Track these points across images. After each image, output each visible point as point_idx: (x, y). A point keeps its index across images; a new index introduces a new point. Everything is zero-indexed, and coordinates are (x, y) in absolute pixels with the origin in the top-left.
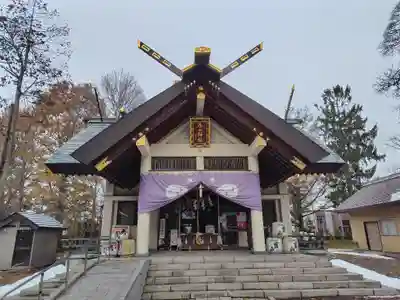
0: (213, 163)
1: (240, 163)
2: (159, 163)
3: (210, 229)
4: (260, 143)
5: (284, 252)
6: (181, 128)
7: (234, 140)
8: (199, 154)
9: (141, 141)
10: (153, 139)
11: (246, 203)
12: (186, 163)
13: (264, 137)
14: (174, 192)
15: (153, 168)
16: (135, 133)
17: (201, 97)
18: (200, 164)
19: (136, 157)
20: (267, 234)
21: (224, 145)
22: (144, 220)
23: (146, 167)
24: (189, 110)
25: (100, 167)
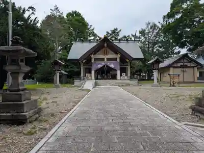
0: (109, 60)
1: (115, 59)
2: (96, 60)
3: (108, 74)
4: (119, 56)
6: (101, 51)
7: (113, 53)
8: (105, 57)
9: (92, 56)
10: (95, 54)
11: (116, 68)
12: (103, 60)
14: (99, 66)
15: (95, 61)
16: (91, 54)
17: (106, 44)
18: (105, 60)
19: (91, 58)
20: (121, 75)
21: (112, 55)
22: (93, 72)
23: (93, 61)
24: (103, 47)
25: (84, 61)
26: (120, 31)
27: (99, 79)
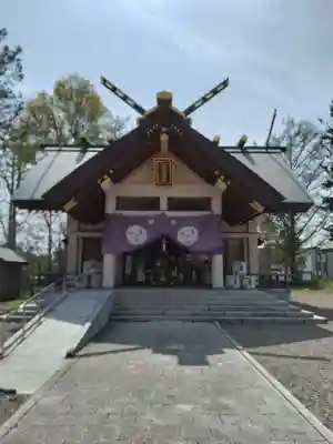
1: (203, 204)
4: (221, 185)
5: (242, 288)
7: (198, 179)
8: (164, 194)
9: (106, 184)
10: (117, 179)
12: (153, 204)
13: (225, 181)
16: (100, 177)
17: (164, 138)
18: (164, 205)
19: (102, 196)
21: (189, 186)
22: (109, 261)
23: (110, 208)
26: (225, 84)
27: (141, 285)
